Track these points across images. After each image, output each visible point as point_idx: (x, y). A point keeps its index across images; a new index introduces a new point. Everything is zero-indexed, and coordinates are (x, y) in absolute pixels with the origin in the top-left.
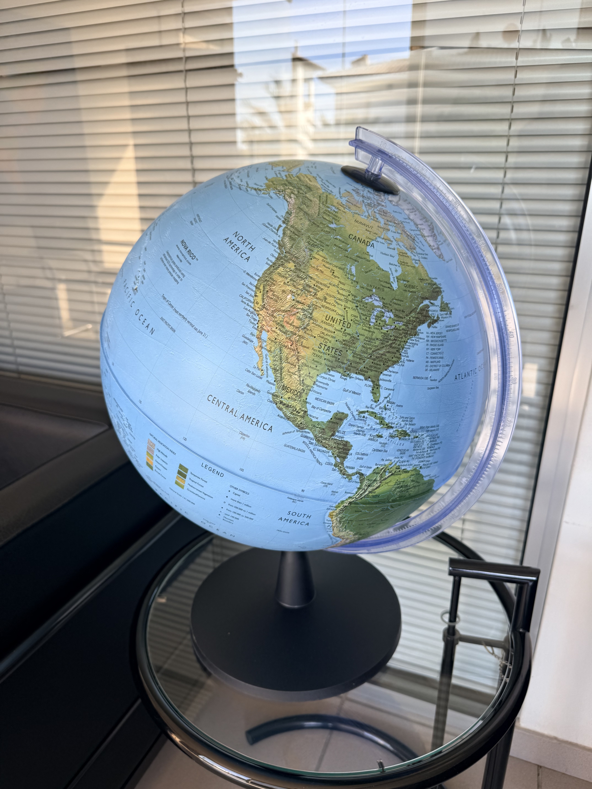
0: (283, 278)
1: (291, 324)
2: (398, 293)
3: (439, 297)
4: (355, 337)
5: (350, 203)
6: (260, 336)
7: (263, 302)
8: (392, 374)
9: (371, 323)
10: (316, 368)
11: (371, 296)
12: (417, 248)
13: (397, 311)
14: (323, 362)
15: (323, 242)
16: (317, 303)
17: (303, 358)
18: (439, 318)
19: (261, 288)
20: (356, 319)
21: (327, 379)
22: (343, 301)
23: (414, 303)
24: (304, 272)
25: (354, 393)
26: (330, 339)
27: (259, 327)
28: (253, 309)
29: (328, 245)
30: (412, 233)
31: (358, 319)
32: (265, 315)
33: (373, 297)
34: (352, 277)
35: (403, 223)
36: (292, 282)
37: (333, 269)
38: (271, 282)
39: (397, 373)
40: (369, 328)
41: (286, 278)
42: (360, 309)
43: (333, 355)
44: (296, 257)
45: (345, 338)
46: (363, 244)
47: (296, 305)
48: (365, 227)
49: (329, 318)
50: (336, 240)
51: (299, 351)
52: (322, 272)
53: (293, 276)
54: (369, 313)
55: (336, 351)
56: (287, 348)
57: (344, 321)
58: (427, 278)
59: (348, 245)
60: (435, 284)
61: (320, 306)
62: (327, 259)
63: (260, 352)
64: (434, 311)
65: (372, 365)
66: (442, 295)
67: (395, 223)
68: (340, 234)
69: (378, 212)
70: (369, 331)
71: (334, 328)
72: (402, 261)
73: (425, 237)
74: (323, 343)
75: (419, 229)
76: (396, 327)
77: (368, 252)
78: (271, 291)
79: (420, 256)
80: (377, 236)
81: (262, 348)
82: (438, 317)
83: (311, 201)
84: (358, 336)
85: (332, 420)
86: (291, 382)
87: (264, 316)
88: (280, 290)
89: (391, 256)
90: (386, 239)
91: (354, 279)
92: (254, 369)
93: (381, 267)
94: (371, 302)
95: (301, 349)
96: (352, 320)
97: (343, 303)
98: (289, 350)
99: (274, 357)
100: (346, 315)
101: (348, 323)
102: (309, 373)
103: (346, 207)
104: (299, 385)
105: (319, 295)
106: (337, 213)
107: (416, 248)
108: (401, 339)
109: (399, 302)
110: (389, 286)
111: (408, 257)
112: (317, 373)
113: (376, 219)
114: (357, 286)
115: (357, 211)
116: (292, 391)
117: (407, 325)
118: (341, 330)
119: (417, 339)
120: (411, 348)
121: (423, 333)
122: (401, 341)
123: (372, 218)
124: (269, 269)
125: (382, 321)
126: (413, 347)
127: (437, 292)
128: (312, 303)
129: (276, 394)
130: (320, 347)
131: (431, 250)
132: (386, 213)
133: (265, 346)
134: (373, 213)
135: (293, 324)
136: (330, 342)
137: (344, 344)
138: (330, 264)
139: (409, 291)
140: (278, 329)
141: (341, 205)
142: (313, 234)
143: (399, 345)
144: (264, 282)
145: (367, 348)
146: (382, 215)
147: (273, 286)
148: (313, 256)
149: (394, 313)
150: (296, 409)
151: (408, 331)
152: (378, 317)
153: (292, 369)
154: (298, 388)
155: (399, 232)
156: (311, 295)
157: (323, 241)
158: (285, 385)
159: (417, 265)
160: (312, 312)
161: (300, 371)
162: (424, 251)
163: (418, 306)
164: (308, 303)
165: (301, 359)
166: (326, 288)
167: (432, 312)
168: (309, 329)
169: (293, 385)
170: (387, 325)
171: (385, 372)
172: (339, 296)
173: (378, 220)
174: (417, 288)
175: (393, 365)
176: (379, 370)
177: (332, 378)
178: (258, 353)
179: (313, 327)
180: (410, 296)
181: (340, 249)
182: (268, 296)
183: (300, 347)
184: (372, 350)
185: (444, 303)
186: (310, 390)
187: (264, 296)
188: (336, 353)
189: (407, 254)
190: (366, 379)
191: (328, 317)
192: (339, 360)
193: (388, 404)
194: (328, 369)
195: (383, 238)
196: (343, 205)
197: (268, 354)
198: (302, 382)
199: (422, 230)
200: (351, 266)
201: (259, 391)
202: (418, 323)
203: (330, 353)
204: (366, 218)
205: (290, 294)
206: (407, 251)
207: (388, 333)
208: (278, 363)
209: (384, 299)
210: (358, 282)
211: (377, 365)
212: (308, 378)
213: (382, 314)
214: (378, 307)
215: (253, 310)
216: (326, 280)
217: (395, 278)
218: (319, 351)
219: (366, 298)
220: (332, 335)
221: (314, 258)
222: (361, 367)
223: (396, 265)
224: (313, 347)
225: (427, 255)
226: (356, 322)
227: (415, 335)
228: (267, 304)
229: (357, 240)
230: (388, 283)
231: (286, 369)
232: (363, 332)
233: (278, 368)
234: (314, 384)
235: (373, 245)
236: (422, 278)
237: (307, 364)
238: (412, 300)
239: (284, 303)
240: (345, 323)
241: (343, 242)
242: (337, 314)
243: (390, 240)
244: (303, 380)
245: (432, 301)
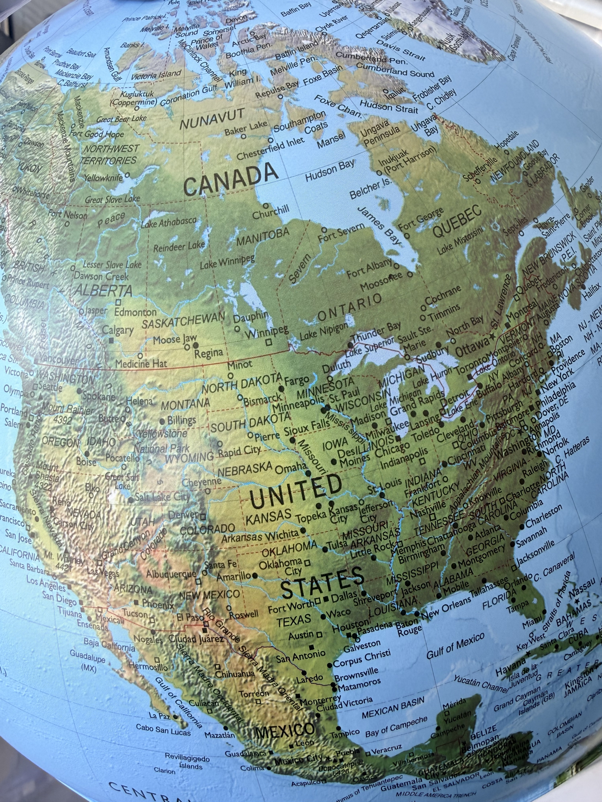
0: (66, 448)
1: (166, 575)
2: (427, 274)
3: (556, 188)
4: (371, 503)
5: (147, 76)
6: (111, 640)
7: (59, 544)
8: (544, 523)
9: (399, 433)
10: (312, 652)
11: (350, 345)
12: (407, 79)
13: (457, 337)
14: (323, 626)
15: (119, 262)
16: (199, 473)
17: (259, 645)
18: (589, 251)
19: (32, 506)
20: (346, 448)
21: (363, 659)
22: (274, 418)
23: (495, 270)
24: (112, 398)
25: (463, 643)
26: (302, 555)
27: (93, 618)
28: (48, 574)
29: (136, 265)
30: (370, 42)
31: (352, 444)
32: (85, 580)
33: (358, 346)
34: (258, 321)
35: (329, 31)
36: (96, 447)
37: (189, 334)
38: (45, 477)
39: (559, 508)
40: (401, 449)
41: (76, 443)
42: (340, 409)
43: (340, 592)
44: (67, 361)
45: (344, 528)
46: (239, 186)
47: (143, 512)
48: (218, 127)
49: (262, 498)
50: (152, 231)
51: (235, 634)
52: (162, 365)
53: (91, 428)
54: (374, 404)
55: (340, 580)
56: (198, 642)
57: (313, 480)
58: (488, 155)
59: (195, 220)
60: (521, 155)
61: (216, 477)
62: (154, 312)
63: (140, 679)
64: (564, 243)
65: (473, 543)
66: (560, 172)
67: (302, 49)
68: (154, 201)
69: (237, 49)
70: (407, 459)
71: (293, 518)
72: (386, 157)
73: (410, 27)
74: (289, 578)
75: (384, 17)
76: (480, 386)
77: (266, 206)
78: (60, 503)
79: (430, 98)
80: (267, 128)
81: (136, 667)
82: (586, 253)
83: (40, 145)
84: (382, 495)
85: (442, 730)
86: (269, 715)
87: (84, 583)
88: (78, 491)
89: (344, 165)
90: (300, 122)
91: (270, 325)
92: (153, 720)
93: (332, 225)
94: (362, 363)
95: (236, 627)
96: (334, 462)
97: (279, 427)
98: (206, 645)
99: (180, 677)
100: (306, 458)
101: (329, 476)
102: (304, 673)
103: (139, 99)
104: (295, 711)
105: (190, 444)
106: (121, 135)
107: (403, 83)
108: (518, 409)
109: (448, 302)
110: (388, 270)
111: (398, 130)
112: (324, 661)
113: (240, 77)
114: (290, 345)
115: (176, 90)
116: (287, 731)
117: (513, 354)
118: (320, 511)
119: (565, 370)
120: (559, 411)
121: (569, 339)
122: (520, 418)
123: (228, 79)
124: (21, 438)
125: (429, 400)
126: (565, 401)
127: (541, 175)
128: (186, 482)
129: (250, 751)
130: (288, 594)
131: (449, 55)
132: (264, 37)
133: (140, 660)
134: (224, 61)
135: (173, 570)
136: (308, 563)
137: (354, 546)
138: (171, 323)
139: (458, 242)
140: (140, 602)
141: (123, 104)
142: (82, 254)
143: (520, 432)
144: (29, 485)
145: (429, 512)
146: (252, 50)
147: (57, 486)
148: (111, 325)
149: (452, 349)
150: (328, 758)
151: (523, 369)
152: (410, 396)
153: (248, 684)
154: (296, 718)
155: (330, 66)
156: (169, 459)
157: (118, 256)
158: (260, 727)
159: (436, 138)
160: (202, 508)
161: (273, 680)
162: (432, 75)
163: (512, 267)
164: (176, 490)
165: (256, 653)
166: (202, 410)
167: (561, 253)
168: (225, 562)
169: (280, 717)
170: (452, 400)
171: (522, 535)
172: (252, 412)
173: (249, 76)
174: (477, 210)
175: (535, 498)
176: (502, 542)
177: (375, 650)
178: (135, 683)
179: (233, 551)
180: (470, 254)
181: (178, 252)
182: (60, 523)
183: (231, 622)
184: (448, 506)
185: (575, 194)
186: (334, 707)
187: (51, 527)
188: (344, 583)
189: (387, 123)
190: (476, 592)
191: (257, 495)
192: (368, 595)
193: (577, 597)
194: (349, 635)
195: (292, 124)
196: (129, 96)
197: (161, 676)
198: (298, 702)
199: (392, 15)
200: (236, 289)
201: (205, 760)
202: (542, 321)
203: (326, 593)
204: (210, 94)
205: (113, 489)
206: (383, 114)
207: (467, 422)
208: (202, 687)
209: (398, 326)
210: (286, 327)
211: (488, 532)
212: (308, 684)
213: (417, 378)
214: (392, 363)
215: (50, 578)
216: (187, 385)
217: (394, 229)
218: (291, 606)
219: (339, 362)
220: (301, 541)
221: (119, 331)
222: (444, 570)
223: (375, 187)
224: (268, 604)
225: (447, 80)
226: (352, 457)
227: (552, 363)
228: (71, 546)
229: (214, 188)
230: (382, 265)
231: (232, 692)
232: (389, 474)
233: (210, 699)
234: (334, 690)
235: (269, 171)
236: (473, 170)
237: (281, 656)
238: (484, 264)
239: (111, 523)
240: (317, 483)
241: (177, 222)
242: (279, 470)
243: (315, 116)
244: (298, 696)
245: (542, 219)
